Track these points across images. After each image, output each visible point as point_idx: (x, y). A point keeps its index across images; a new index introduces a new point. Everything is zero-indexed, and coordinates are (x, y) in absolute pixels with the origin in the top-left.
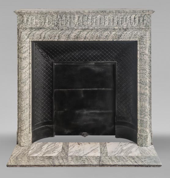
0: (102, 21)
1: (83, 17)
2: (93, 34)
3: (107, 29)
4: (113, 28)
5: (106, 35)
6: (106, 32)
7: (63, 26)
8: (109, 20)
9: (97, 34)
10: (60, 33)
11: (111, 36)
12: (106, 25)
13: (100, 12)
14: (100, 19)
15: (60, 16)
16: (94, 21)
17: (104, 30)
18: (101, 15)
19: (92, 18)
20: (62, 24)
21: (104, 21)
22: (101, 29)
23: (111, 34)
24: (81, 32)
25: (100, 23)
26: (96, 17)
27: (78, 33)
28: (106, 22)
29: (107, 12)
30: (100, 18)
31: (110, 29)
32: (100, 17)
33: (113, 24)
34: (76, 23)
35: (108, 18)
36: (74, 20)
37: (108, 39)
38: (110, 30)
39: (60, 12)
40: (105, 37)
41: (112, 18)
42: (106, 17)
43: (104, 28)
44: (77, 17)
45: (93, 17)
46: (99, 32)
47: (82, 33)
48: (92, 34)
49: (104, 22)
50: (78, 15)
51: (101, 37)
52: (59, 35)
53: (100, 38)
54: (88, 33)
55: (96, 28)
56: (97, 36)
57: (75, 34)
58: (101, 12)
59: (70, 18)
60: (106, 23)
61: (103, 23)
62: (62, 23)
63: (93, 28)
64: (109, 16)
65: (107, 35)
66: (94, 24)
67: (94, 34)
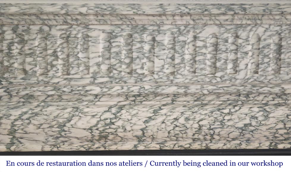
0: (223, 56)
1: (131, 36)
2: (182, 120)
3: (247, 96)
4: (277, 90)
5: (241, 125)
6: (245, 109)
7: (34, 80)
8: (260, 50)
9: (198, 117)
10: (16, 113)
11: (264, 128)
12: (241, 75)
13: (215, 11)
14: (216, 46)
15: (14, 31)
16: (187, 57)
17: (233, 97)
18: (221, 25)
19: (174, 41)
20: (25, 71)
21: (232, 56)
22: (218, 95)
23: (267, 117)
24: (121, 108)
25: (214, 66)
26: (195, 38)
27: (108, 115)
28: (246, 61)
29: (254, 10)
30: (213, 40)
31: (260, 94)
32: (215, 36)
33: (278, 71)
34: (98, 65)
35: (253, 40)
36: (86, 50)
37: (248, 140)
38: (261, 97)
39: (13, 10)
40: (236, 133)
41: (276, 39)
42: (243, 34)
43: (232, 89)
44: (102, 36)
45: (181, 38)
46: (209, 108)
47: (125, 114)
48: (176, 119)
49: (235, 62)
50: (108, 28)
51: (217, 131)
52: (13, 125)
53: (212, 135)
54: (155, 112)
55: (193, 89)
56: (200, 127)
57: (94, 121)
58: (223, 10)
59: (67, 39)
60: (242, 66)
61: (230, 66)
62: (28, 67)
63: (182, 91)
64: (261, 30)
65: (246, 125)
66: (186, 70)
67: (187, 119)
